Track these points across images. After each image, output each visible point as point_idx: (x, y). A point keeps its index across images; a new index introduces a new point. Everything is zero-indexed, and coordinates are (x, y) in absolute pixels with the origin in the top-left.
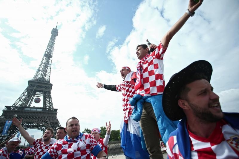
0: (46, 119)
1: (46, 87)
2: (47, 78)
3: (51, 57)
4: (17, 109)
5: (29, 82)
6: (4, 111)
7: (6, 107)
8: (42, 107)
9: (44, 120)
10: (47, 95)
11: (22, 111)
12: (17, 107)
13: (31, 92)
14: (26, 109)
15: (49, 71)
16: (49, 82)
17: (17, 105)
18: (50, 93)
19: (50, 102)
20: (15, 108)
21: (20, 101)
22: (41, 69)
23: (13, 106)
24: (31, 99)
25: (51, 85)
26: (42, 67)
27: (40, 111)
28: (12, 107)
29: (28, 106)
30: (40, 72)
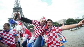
1: (20, 10)
2: (19, 6)
5: (13, 9)
6: (9, 20)
15: (19, 3)
16: (21, 8)
18: (22, 12)
19: (23, 15)
21: (12, 16)
22: (16, 3)
23: (11, 18)
25: (22, 9)
26: (16, 2)
30: (16, 4)
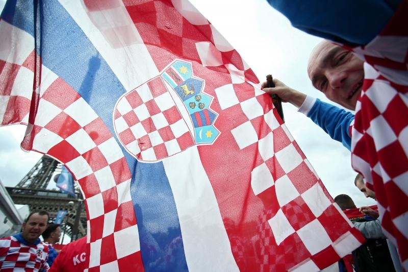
0: (74, 212)
4: (23, 193)
9: (70, 214)
11: (32, 196)
12: (23, 190)
13: (50, 164)
14: (40, 193)
17: (24, 186)
20: (19, 191)
21: (29, 178)
23: (18, 187)
24: (49, 175)
27: (65, 198)
28: (15, 188)
29: (42, 187)
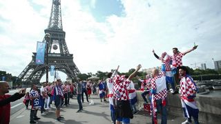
0: (65, 63)
1: (60, 35)
2: (59, 26)
3: (59, 4)
6: (33, 57)
7: (34, 53)
8: (59, 52)
10: (62, 42)
14: (49, 55)
15: (59, 19)
16: (62, 30)
18: (64, 40)
19: (66, 48)
22: (52, 18)
24: (50, 46)
25: (65, 33)
26: (53, 16)
27: (60, 57)
29: (49, 52)
30: (53, 21)
